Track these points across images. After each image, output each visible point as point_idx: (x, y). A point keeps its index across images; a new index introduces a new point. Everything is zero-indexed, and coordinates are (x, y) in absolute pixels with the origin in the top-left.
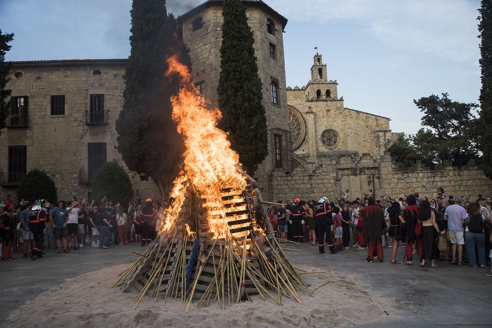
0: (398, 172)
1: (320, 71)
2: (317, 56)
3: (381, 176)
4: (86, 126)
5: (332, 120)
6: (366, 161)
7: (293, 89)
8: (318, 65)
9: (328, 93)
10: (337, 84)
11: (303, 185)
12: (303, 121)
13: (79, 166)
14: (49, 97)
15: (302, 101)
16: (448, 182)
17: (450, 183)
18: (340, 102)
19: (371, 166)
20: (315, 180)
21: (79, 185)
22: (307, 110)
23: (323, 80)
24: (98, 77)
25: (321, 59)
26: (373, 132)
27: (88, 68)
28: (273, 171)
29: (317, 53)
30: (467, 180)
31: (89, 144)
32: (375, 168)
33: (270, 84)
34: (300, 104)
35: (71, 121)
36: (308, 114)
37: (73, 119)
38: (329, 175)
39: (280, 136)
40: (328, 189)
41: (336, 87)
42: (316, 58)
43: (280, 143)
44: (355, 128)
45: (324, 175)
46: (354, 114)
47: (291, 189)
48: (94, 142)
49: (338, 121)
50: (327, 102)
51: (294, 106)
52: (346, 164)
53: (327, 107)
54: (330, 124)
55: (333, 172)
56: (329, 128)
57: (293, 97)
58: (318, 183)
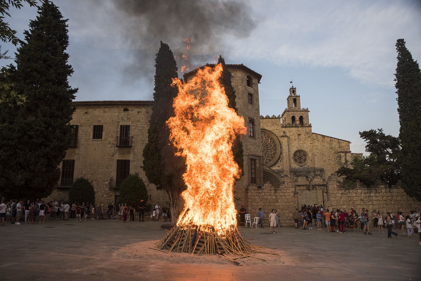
0: (342, 189)
1: (295, 101)
2: (292, 89)
3: (328, 191)
4: (117, 147)
5: (302, 142)
6: (317, 180)
7: (271, 117)
8: (293, 96)
9: (301, 118)
10: (308, 111)
11: (270, 196)
12: (279, 143)
13: (110, 176)
14: (92, 126)
15: (278, 127)
16: (381, 197)
17: (383, 198)
18: (309, 128)
19: (321, 184)
20: (279, 193)
21: (109, 190)
22: (282, 134)
23: (297, 108)
24: (126, 113)
25: (296, 91)
26: (337, 153)
27: (120, 107)
28: (249, 185)
29: (293, 86)
30: (396, 196)
31: (118, 160)
32: (324, 185)
33: (248, 123)
34: (277, 129)
35: (106, 144)
36: (283, 138)
37: (107, 142)
38: (289, 190)
39: (255, 160)
40: (289, 200)
41: (308, 114)
42: (292, 90)
43: (255, 165)
44: (321, 149)
45: (286, 190)
46: (320, 138)
47: (261, 199)
48: (121, 159)
49: (307, 143)
50: (298, 128)
51: (271, 131)
52: (302, 181)
53: (298, 132)
54: (300, 145)
55: (292, 187)
56: (299, 149)
57: (271, 123)
58: (281, 195)
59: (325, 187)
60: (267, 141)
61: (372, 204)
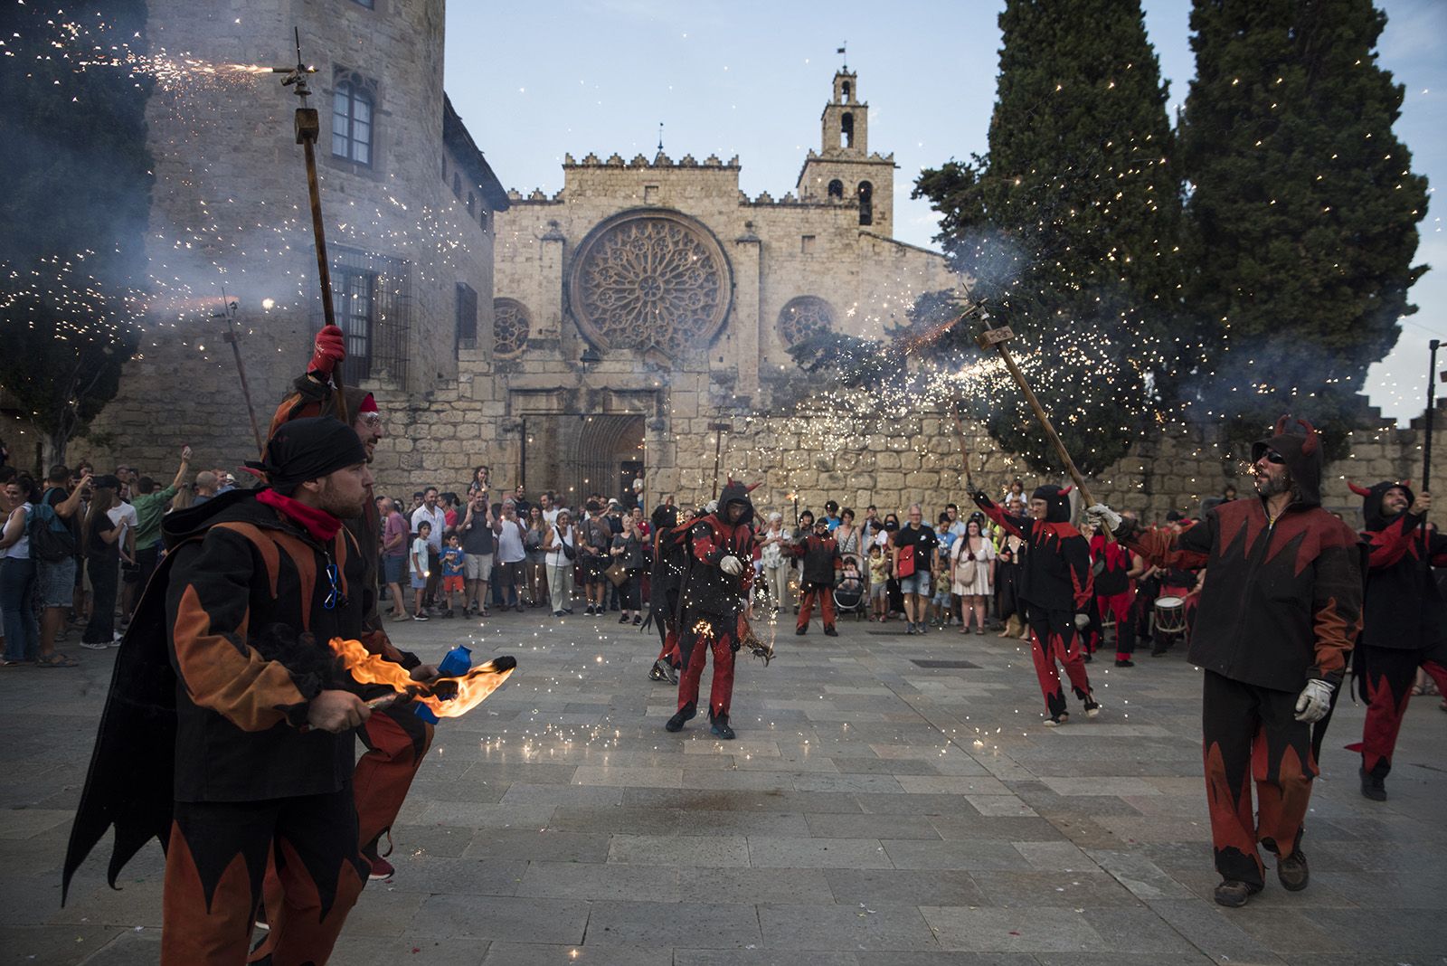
1: (848, 123)
2: (843, 76)
3: (668, 422)
5: (817, 267)
6: (618, 366)
7: (701, 163)
8: (844, 102)
9: (866, 192)
10: (893, 165)
12: (726, 267)
15: (728, 204)
18: (848, 212)
19: (634, 386)
20: (430, 425)
22: (740, 231)
23: (852, 152)
25: (854, 86)
29: (845, 67)
32: (649, 392)
34: (720, 213)
36: (741, 245)
38: (480, 410)
40: (472, 457)
41: (891, 174)
42: (840, 81)
45: (464, 411)
46: (888, 254)
49: (835, 273)
50: (806, 211)
51: (699, 219)
52: (545, 372)
53: (807, 225)
54: (810, 279)
55: (494, 400)
56: (806, 294)
57: (699, 188)
58: (439, 435)
59: (654, 403)
60: (680, 260)
61: (871, 484)
